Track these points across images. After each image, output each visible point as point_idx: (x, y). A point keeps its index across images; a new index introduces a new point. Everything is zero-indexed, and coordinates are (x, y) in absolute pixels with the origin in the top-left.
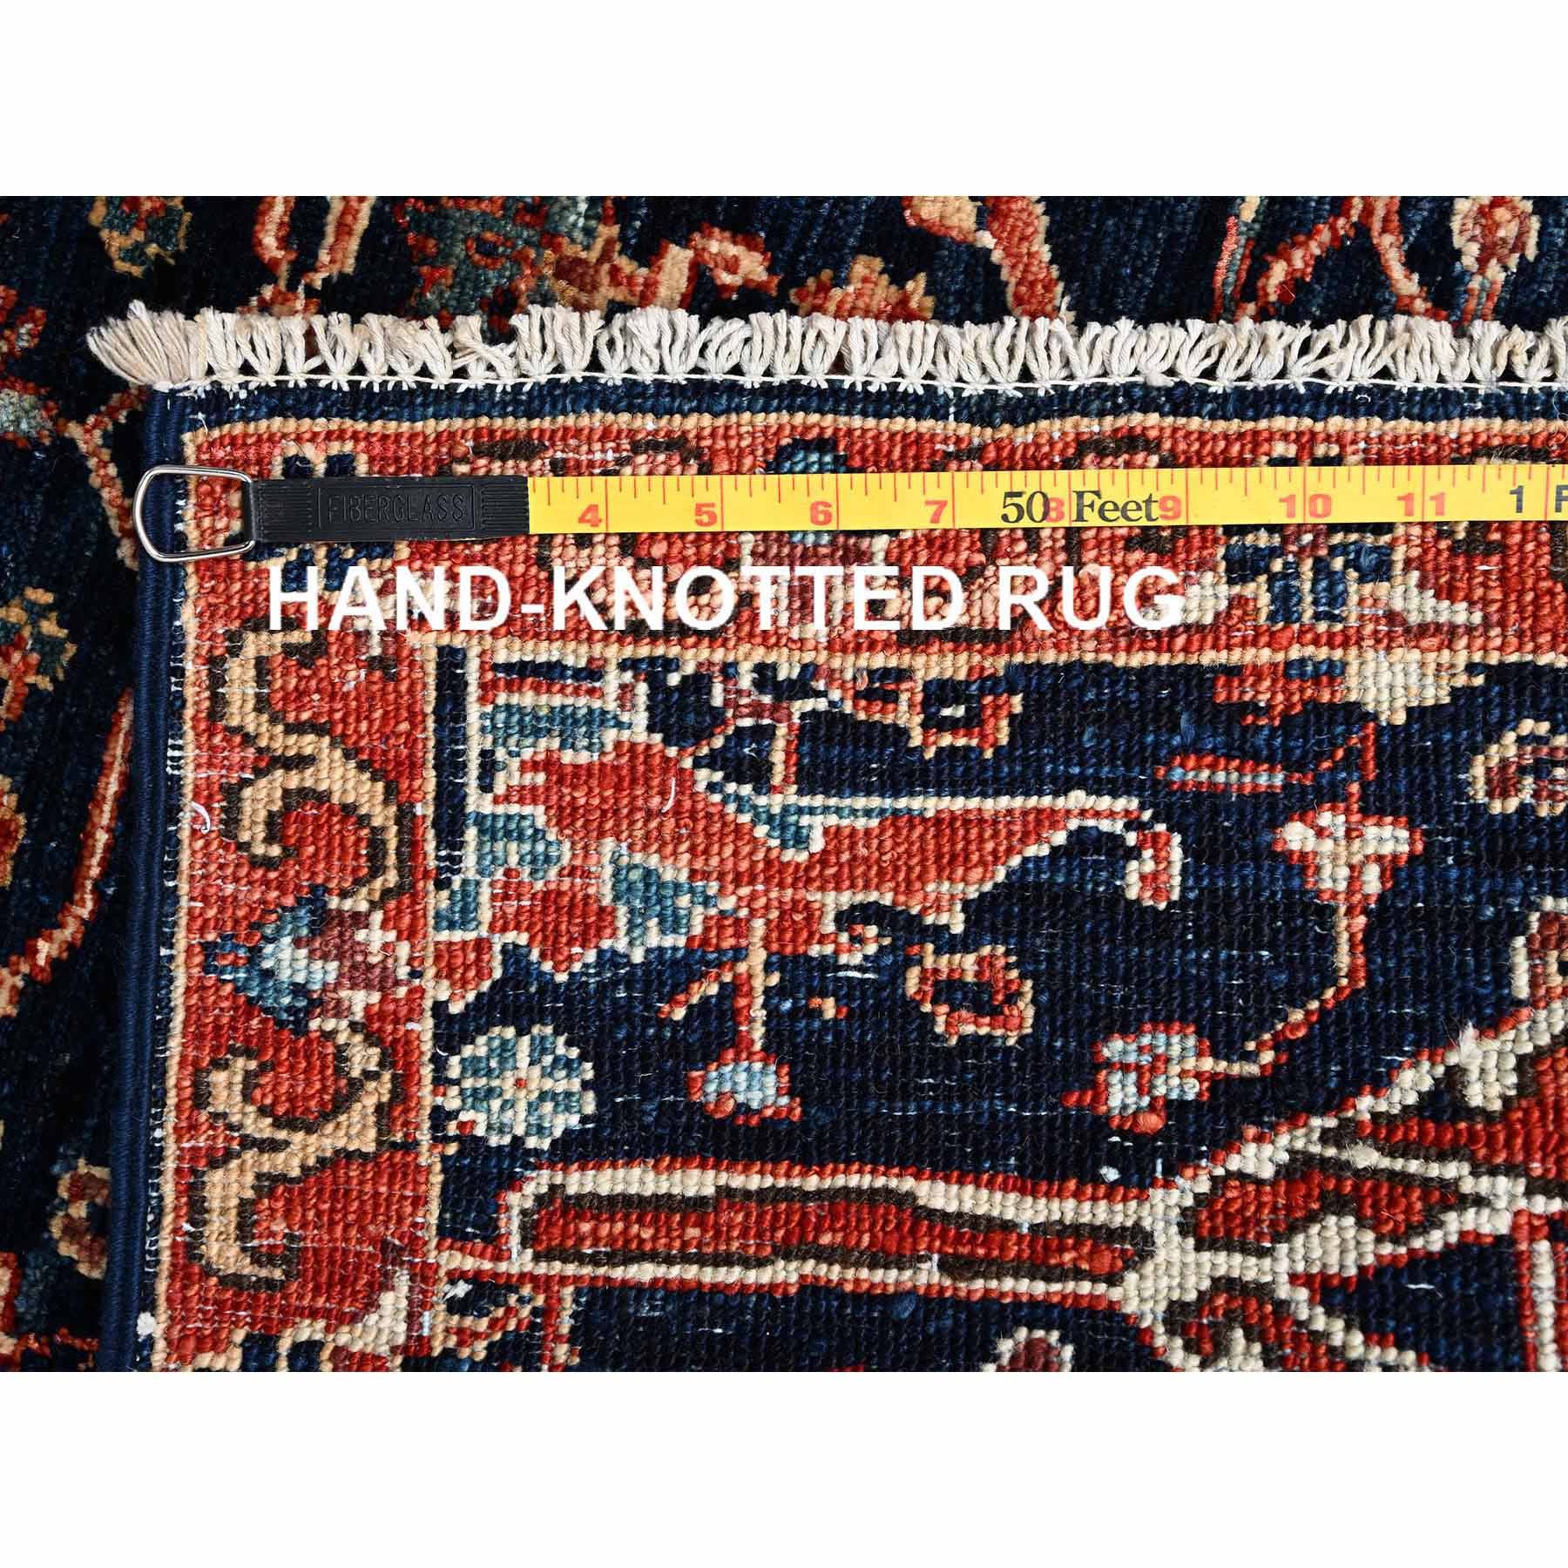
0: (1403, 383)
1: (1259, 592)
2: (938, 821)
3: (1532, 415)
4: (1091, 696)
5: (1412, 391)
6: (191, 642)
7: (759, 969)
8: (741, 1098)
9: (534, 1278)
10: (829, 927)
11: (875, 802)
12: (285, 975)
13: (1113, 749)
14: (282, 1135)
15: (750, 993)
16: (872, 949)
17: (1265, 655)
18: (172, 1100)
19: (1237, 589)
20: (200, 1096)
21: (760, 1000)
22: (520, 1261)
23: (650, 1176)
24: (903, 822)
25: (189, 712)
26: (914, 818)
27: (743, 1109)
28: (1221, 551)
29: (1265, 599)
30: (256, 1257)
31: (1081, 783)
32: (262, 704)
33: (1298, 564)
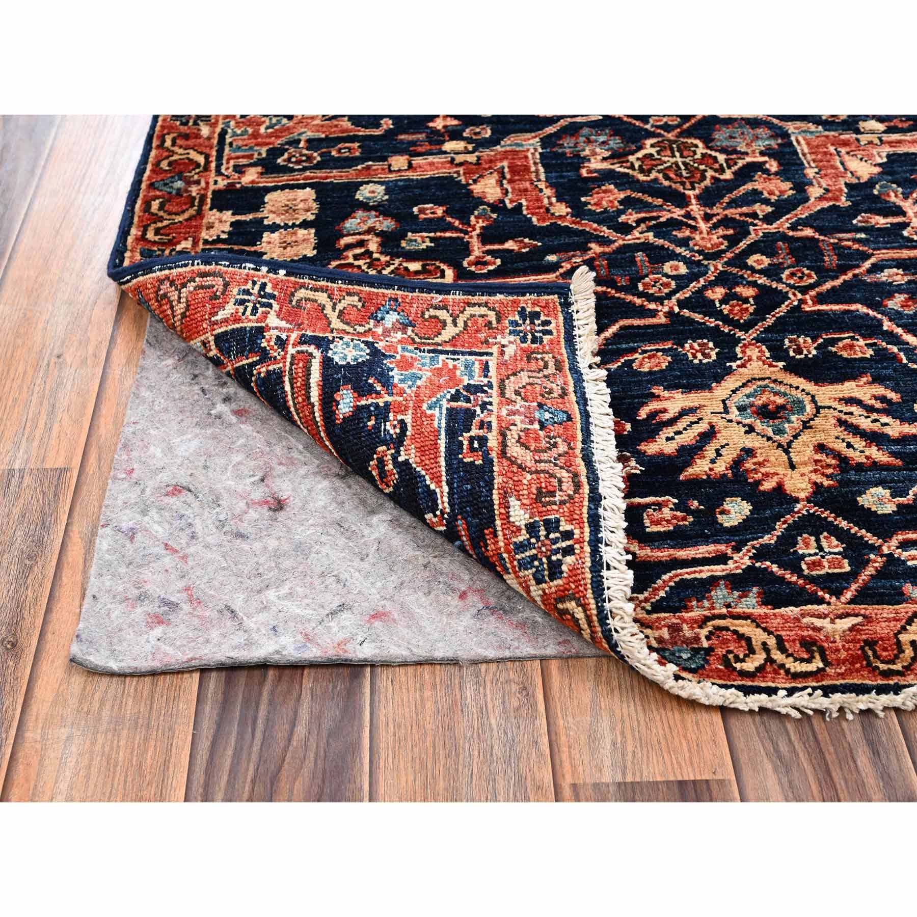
0: (605, 573)
1: (523, 536)
2: (436, 444)
3: (601, 626)
4: (481, 484)
5: (602, 577)
6: (492, 298)
7: (385, 400)
8: (341, 402)
9: (286, 354)
10: (400, 417)
11: (443, 424)
12: (388, 315)
13: (463, 497)
14: (337, 311)
15: (376, 398)
16: (392, 432)
17: (501, 544)
18: (350, 286)
19: (523, 527)
20: (349, 294)
21: (374, 401)
22: (291, 350)
23: (316, 380)
24: (436, 433)
25: (470, 297)
26: (437, 437)
27: (338, 403)
28: (537, 519)
29: (521, 539)
30: (299, 301)
31: (451, 489)
32: (472, 316)
33: (534, 548)
